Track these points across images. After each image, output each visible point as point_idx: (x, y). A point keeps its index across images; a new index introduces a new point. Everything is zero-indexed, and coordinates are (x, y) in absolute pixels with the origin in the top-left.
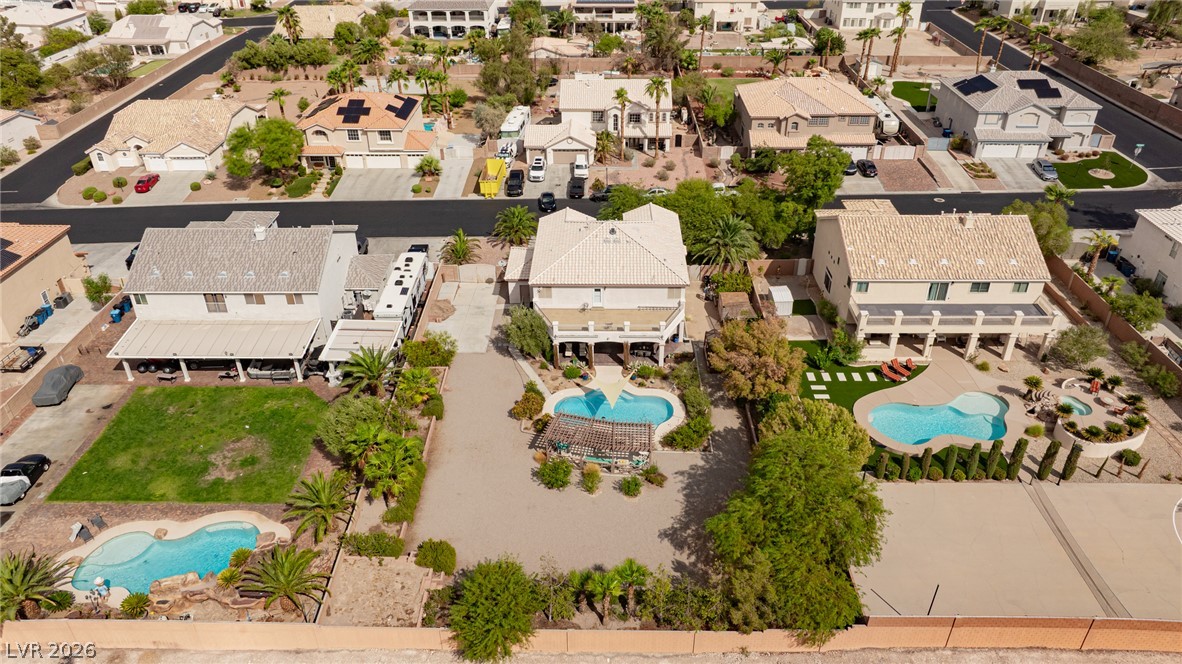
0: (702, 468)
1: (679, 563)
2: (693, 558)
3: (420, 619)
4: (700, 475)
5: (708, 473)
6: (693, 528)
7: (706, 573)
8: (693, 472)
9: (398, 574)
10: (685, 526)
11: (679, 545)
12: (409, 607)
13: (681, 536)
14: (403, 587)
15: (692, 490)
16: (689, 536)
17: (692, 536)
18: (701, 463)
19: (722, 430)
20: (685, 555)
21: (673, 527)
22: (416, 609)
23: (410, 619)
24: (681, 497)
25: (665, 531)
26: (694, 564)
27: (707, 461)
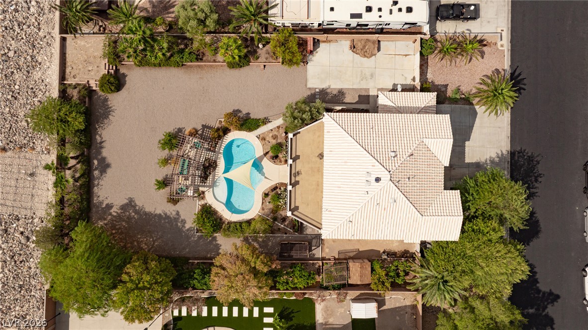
0: (183, 226)
1: (112, 207)
2: (115, 214)
3: (72, 82)
4: (177, 225)
5: (180, 231)
6: (136, 216)
7: (105, 219)
8: (180, 220)
9: (98, 67)
10: (137, 212)
11: (124, 208)
12: (78, 76)
13: (130, 209)
14: (90, 71)
15: (165, 219)
16: (130, 214)
17: (129, 215)
18: (187, 226)
19: (218, 242)
20: (116, 210)
21: (137, 205)
22: (76, 79)
23: (71, 78)
24: (158, 212)
25: (134, 201)
26: (111, 214)
27: (188, 230)
